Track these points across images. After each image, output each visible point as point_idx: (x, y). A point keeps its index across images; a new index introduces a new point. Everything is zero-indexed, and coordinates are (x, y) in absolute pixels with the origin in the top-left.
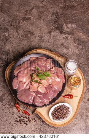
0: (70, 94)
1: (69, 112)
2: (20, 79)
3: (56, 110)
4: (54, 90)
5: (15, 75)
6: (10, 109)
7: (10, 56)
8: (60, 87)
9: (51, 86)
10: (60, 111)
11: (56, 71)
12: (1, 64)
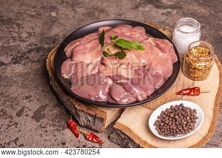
1: (197, 120)
2: (78, 58)
3: (164, 116)
4: (156, 75)
5: (68, 54)
6: (56, 133)
8: (168, 69)
10: (174, 115)
11: (155, 43)
12: (41, 56)
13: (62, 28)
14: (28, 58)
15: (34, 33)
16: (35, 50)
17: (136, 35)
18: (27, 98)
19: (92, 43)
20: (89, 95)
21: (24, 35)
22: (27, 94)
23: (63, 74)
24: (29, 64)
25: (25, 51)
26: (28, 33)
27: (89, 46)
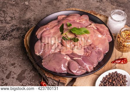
0: (121, 58)
1: (127, 83)
3: (105, 81)
4: (98, 52)
7: (32, 25)
8: (106, 47)
9: (93, 46)
10: (112, 81)
11: (96, 27)
12: (20, 34)
13: (33, 13)
14: (11, 35)
15: (15, 17)
16: (16, 30)
17: (83, 22)
18: (13, 65)
19: (54, 29)
20: (54, 69)
21: (8, 19)
22: (12, 62)
23: (36, 52)
24: (13, 40)
25: (9, 30)
26: (10, 17)
27: (52, 31)
